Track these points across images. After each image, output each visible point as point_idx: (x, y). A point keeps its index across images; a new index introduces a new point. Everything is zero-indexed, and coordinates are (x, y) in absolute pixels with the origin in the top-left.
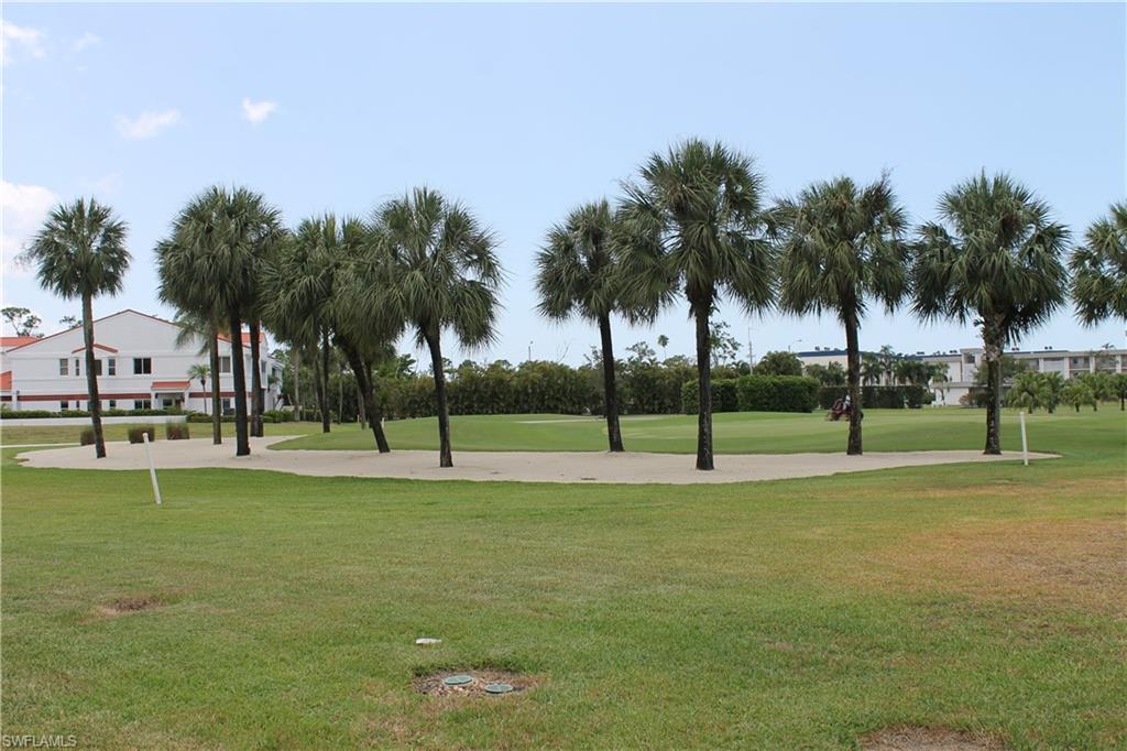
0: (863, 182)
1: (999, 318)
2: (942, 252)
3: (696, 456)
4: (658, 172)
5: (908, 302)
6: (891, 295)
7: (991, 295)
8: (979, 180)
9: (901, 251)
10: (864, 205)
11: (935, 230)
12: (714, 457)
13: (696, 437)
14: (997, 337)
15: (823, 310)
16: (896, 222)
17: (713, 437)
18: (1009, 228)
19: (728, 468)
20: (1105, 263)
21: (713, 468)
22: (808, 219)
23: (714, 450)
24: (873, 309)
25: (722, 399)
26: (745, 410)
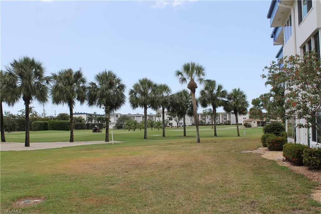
0: (75, 70)
1: (109, 107)
2: (94, 89)
3: (25, 143)
4: (15, 64)
5: (86, 102)
6: (82, 100)
7: (106, 101)
8: (105, 71)
9: (84, 88)
10: (75, 76)
11: (93, 84)
12: (30, 143)
13: (25, 138)
14: (108, 112)
15: (64, 104)
16: (83, 81)
17: (30, 138)
18: (111, 85)
19: (33, 146)
20: (137, 94)
21: (29, 146)
22: (60, 79)
23: (30, 141)
24: (77, 103)
25: (44, 127)
26: (50, 130)
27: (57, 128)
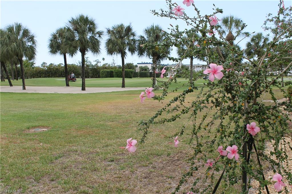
0: (126, 25)
1: (156, 57)
2: (142, 42)
3: (81, 88)
5: (136, 53)
6: (132, 51)
7: (152, 52)
8: (152, 25)
9: (134, 41)
10: (126, 30)
11: (142, 37)
12: (86, 88)
13: (82, 83)
14: (155, 62)
15: (118, 54)
16: (133, 35)
17: (85, 83)
18: (157, 38)
19: (88, 90)
20: (185, 46)
21: (85, 90)
22: (113, 33)
23: (86, 86)
24: (128, 53)
25: (110, 74)
26: (115, 77)
27: (120, 76)
